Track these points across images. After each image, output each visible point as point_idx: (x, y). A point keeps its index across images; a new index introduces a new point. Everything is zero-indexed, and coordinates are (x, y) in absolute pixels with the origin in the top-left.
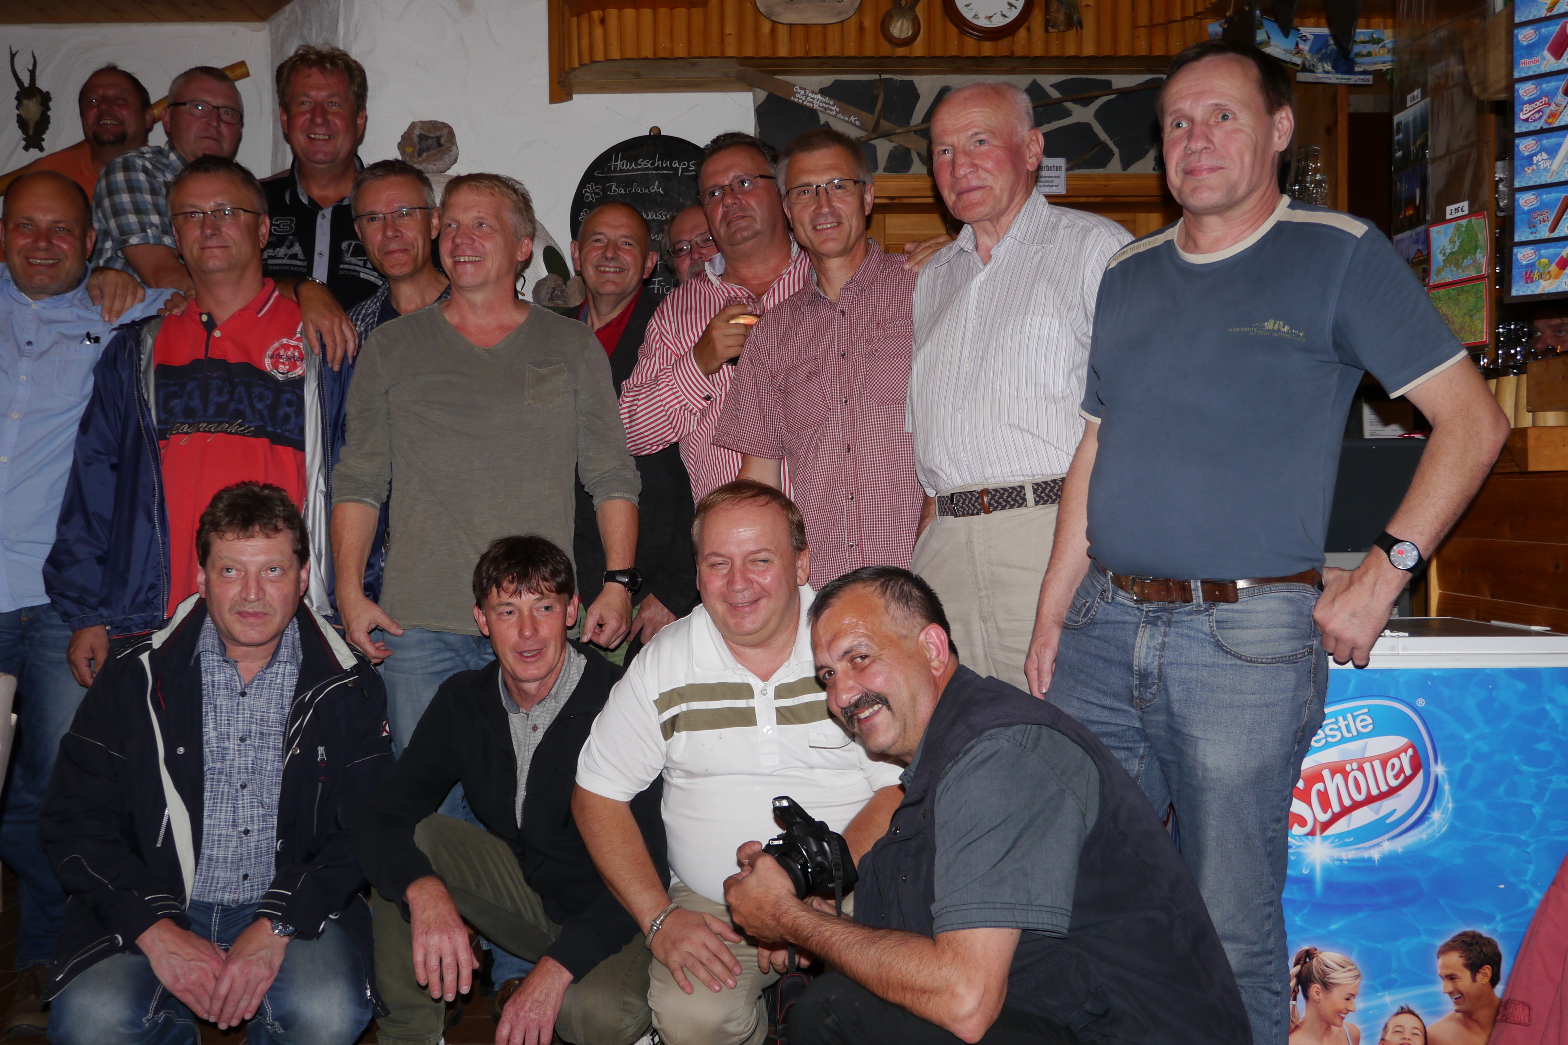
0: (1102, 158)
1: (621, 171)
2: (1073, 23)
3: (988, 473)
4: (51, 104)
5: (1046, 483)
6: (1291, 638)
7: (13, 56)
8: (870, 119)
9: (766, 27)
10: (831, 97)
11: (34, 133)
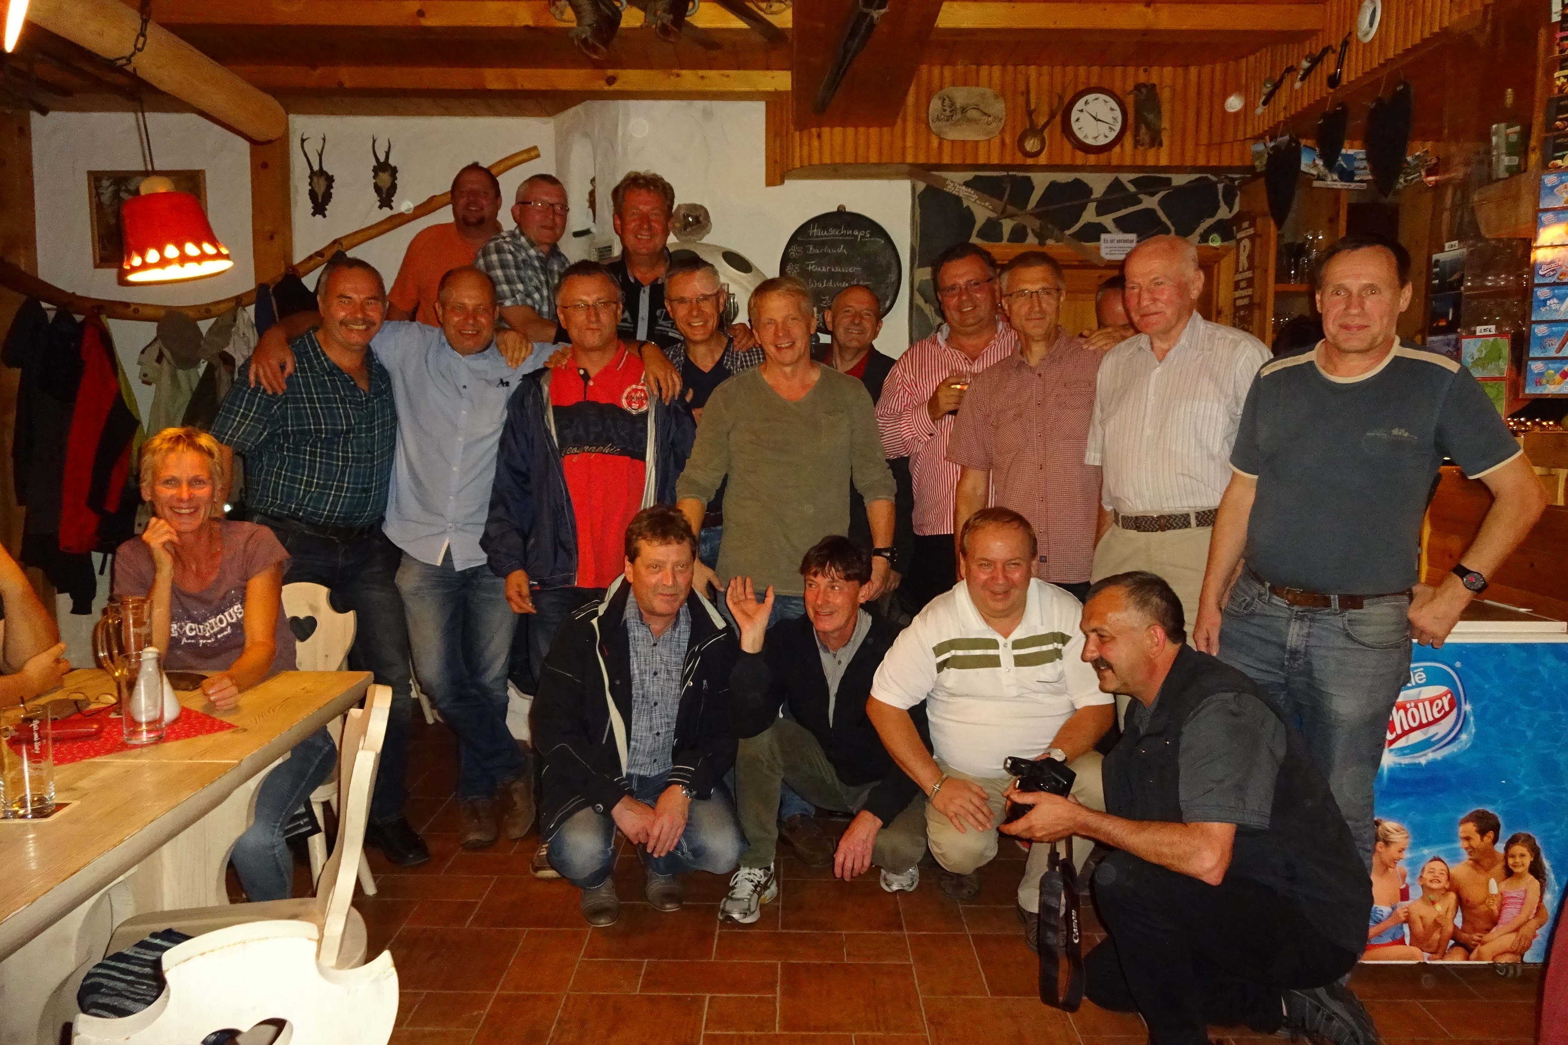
1: (817, 237)
2: (1156, 141)
3: (1165, 505)
4: (397, 175)
5: (1204, 512)
6: (1395, 631)
7: (374, 141)
8: (1000, 204)
9: (935, 142)
10: (972, 188)
11: (386, 196)
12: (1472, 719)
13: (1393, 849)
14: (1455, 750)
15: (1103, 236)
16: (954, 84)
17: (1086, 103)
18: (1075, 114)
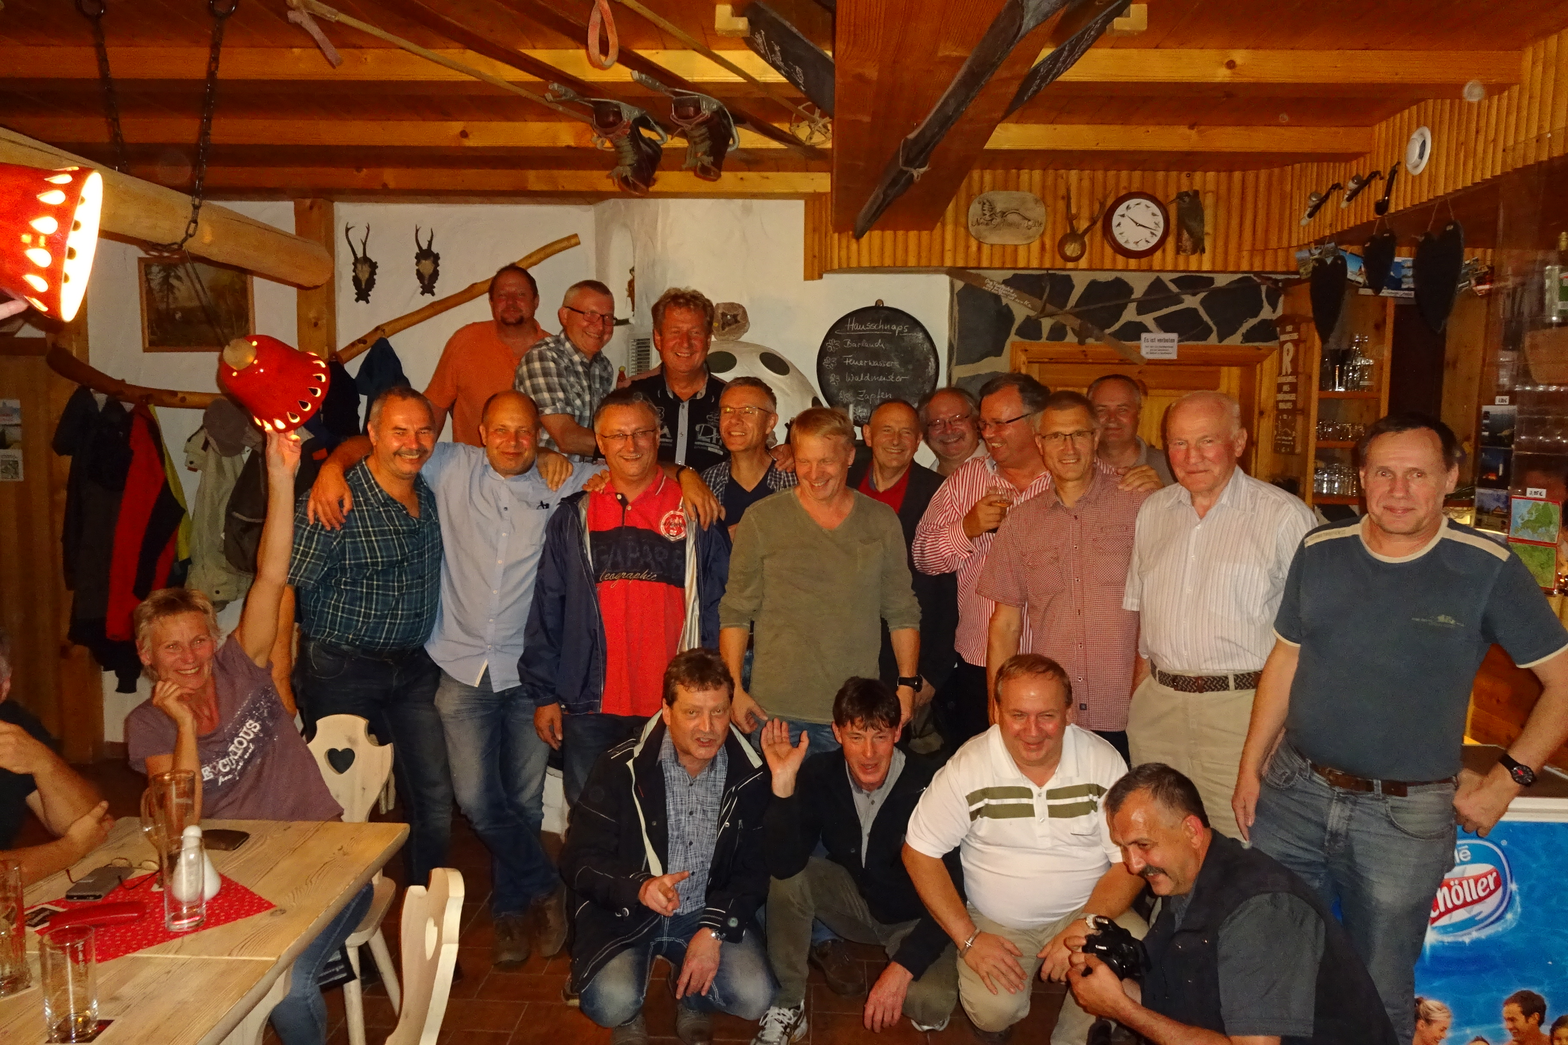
0: (1205, 333)
1: (855, 331)
2: (1198, 247)
4: (440, 262)
5: (1244, 675)
6: (1440, 820)
7: (417, 231)
8: (1039, 303)
9: (974, 246)
10: (1012, 286)
11: (428, 283)
12: (1518, 898)
13: (1435, 1028)
14: (1500, 929)
15: (1144, 336)
16: (993, 189)
17: (1128, 208)
18: (1116, 220)
